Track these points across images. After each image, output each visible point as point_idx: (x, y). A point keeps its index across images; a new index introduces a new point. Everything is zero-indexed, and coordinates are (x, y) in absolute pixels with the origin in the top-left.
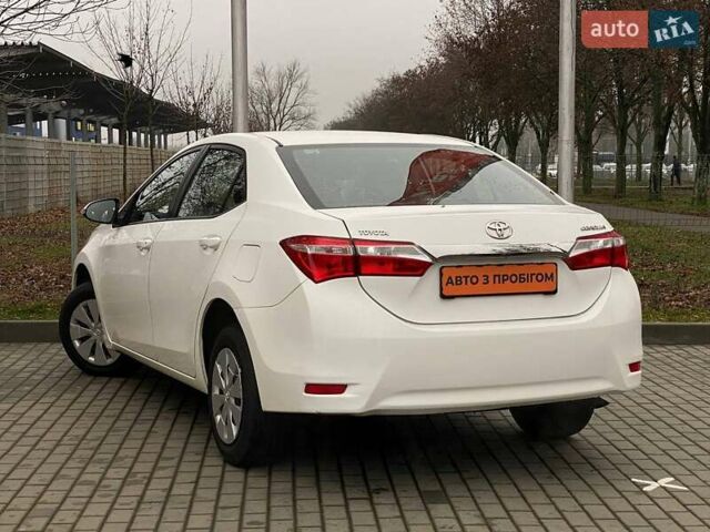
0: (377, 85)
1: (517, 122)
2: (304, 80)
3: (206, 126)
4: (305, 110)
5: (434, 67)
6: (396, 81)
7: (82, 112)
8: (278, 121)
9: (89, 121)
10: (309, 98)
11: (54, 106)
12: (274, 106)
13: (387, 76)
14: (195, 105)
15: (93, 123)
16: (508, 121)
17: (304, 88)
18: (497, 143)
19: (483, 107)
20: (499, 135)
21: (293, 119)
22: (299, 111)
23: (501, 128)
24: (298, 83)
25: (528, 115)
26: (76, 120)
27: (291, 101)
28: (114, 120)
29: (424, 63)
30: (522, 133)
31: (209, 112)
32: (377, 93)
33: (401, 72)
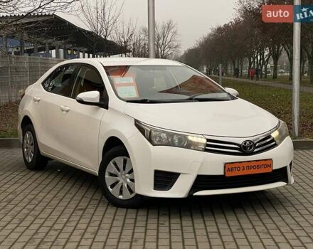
0: (210, 31)
1: (278, 49)
2: (175, 29)
3: (129, 51)
4: (175, 44)
5: (237, 22)
6: (219, 29)
7: (71, 45)
8: (162, 49)
9: (74, 50)
10: (178, 38)
11: (59, 43)
12: (161, 42)
13: (215, 27)
14: (125, 42)
15: (76, 51)
16: (274, 48)
17: (175, 33)
18: (268, 59)
19: (262, 41)
20: (269, 55)
21: (170, 48)
22: (173, 44)
23: (270, 51)
24: (172, 30)
25: (283, 45)
26: (68, 49)
27: (168, 39)
28: (86, 49)
29: (233, 21)
30: (281, 54)
31: (130, 46)
32: (210, 35)
33: (222, 25)
